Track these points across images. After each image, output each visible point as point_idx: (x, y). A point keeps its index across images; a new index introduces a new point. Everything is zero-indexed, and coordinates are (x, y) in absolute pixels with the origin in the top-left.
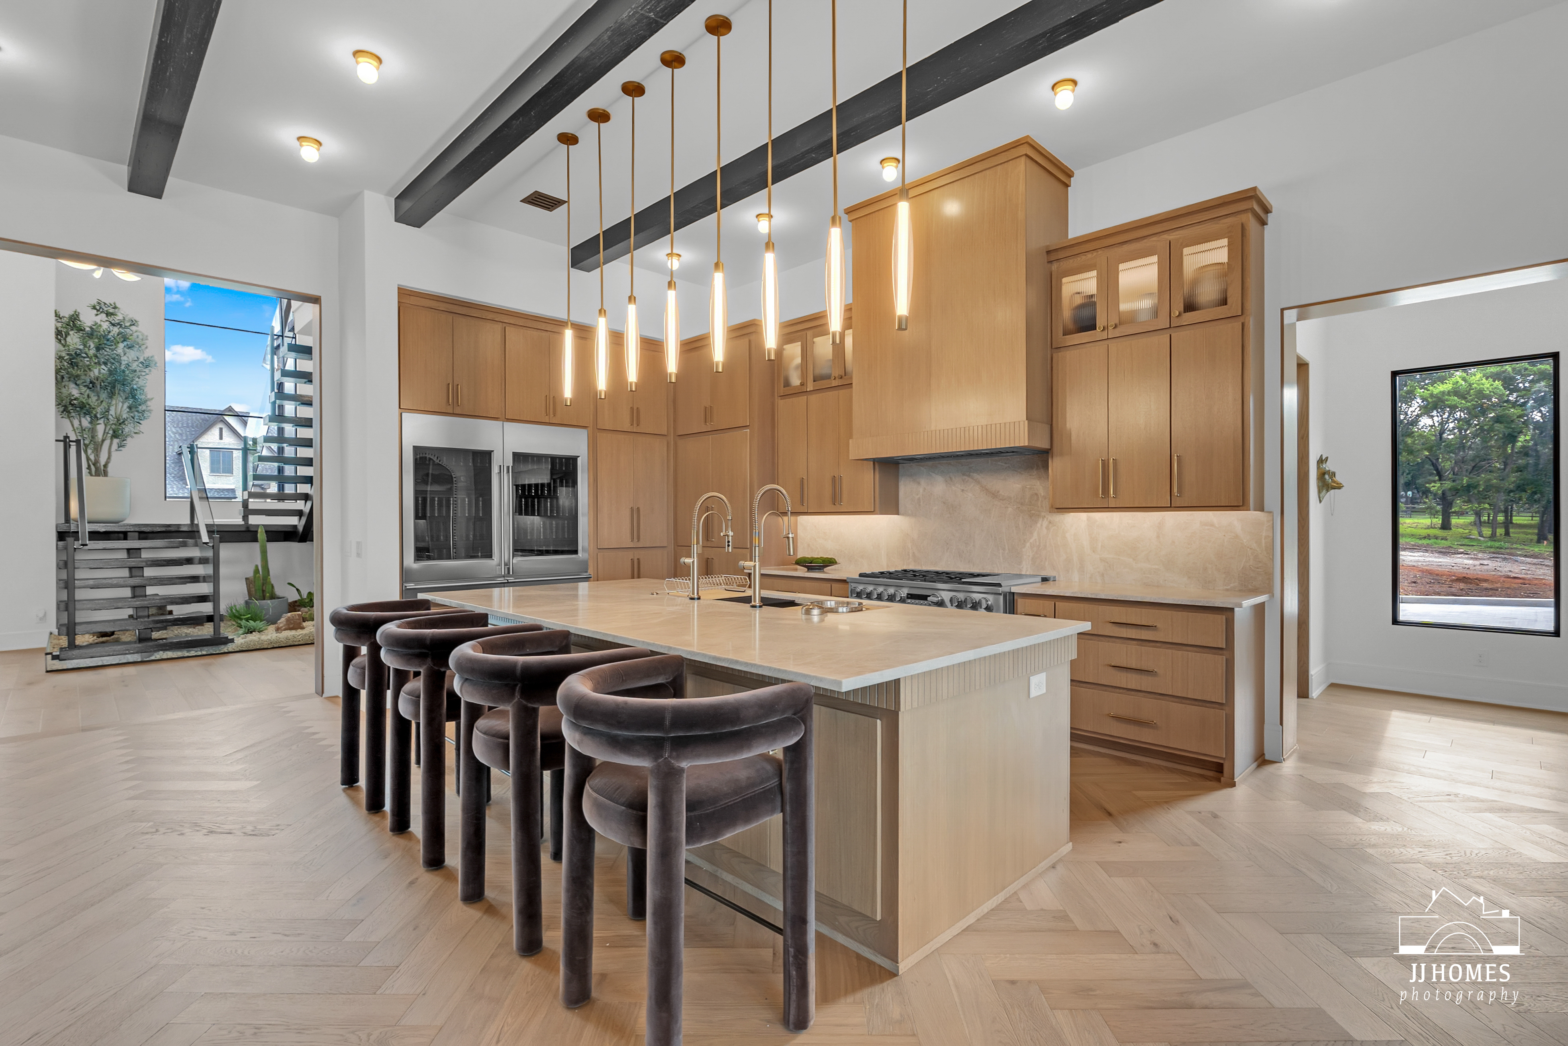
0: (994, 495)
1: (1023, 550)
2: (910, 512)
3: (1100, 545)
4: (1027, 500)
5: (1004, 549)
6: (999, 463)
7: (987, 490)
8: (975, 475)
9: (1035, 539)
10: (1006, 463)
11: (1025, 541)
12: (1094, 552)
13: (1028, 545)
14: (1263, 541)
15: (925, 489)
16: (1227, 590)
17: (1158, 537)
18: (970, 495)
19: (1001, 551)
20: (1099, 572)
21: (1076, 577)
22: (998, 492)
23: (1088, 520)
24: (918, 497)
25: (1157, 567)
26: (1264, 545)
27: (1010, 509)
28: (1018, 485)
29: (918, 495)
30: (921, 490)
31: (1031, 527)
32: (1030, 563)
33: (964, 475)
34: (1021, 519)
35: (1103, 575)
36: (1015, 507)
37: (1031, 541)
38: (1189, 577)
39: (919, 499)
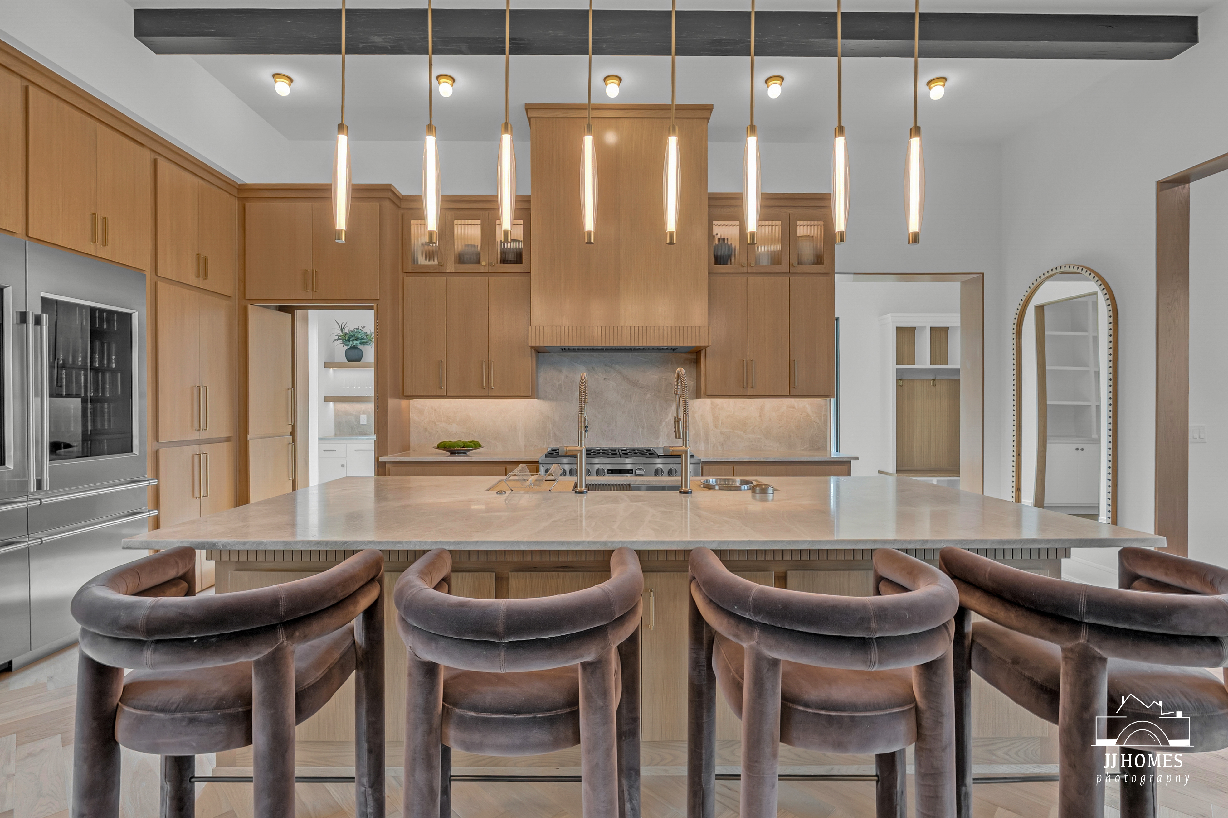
0: (635, 384)
1: (660, 428)
2: (550, 396)
3: (720, 422)
4: (663, 388)
5: (643, 428)
6: (639, 358)
7: (628, 379)
8: (617, 367)
9: (670, 419)
10: (645, 358)
11: (661, 421)
12: (716, 427)
13: (664, 423)
14: (823, 418)
15: (567, 376)
16: (803, 450)
17: (760, 416)
18: (612, 383)
19: (640, 429)
20: (719, 442)
21: (702, 447)
22: (638, 381)
23: (711, 404)
24: (559, 383)
25: (759, 437)
26: (823, 420)
27: (648, 396)
28: (655, 376)
29: (559, 381)
30: (563, 377)
31: (667, 409)
32: (666, 437)
33: (606, 365)
34: (658, 403)
35: (722, 444)
36: (653, 394)
37: (667, 420)
38: (780, 443)
39: (560, 385)
